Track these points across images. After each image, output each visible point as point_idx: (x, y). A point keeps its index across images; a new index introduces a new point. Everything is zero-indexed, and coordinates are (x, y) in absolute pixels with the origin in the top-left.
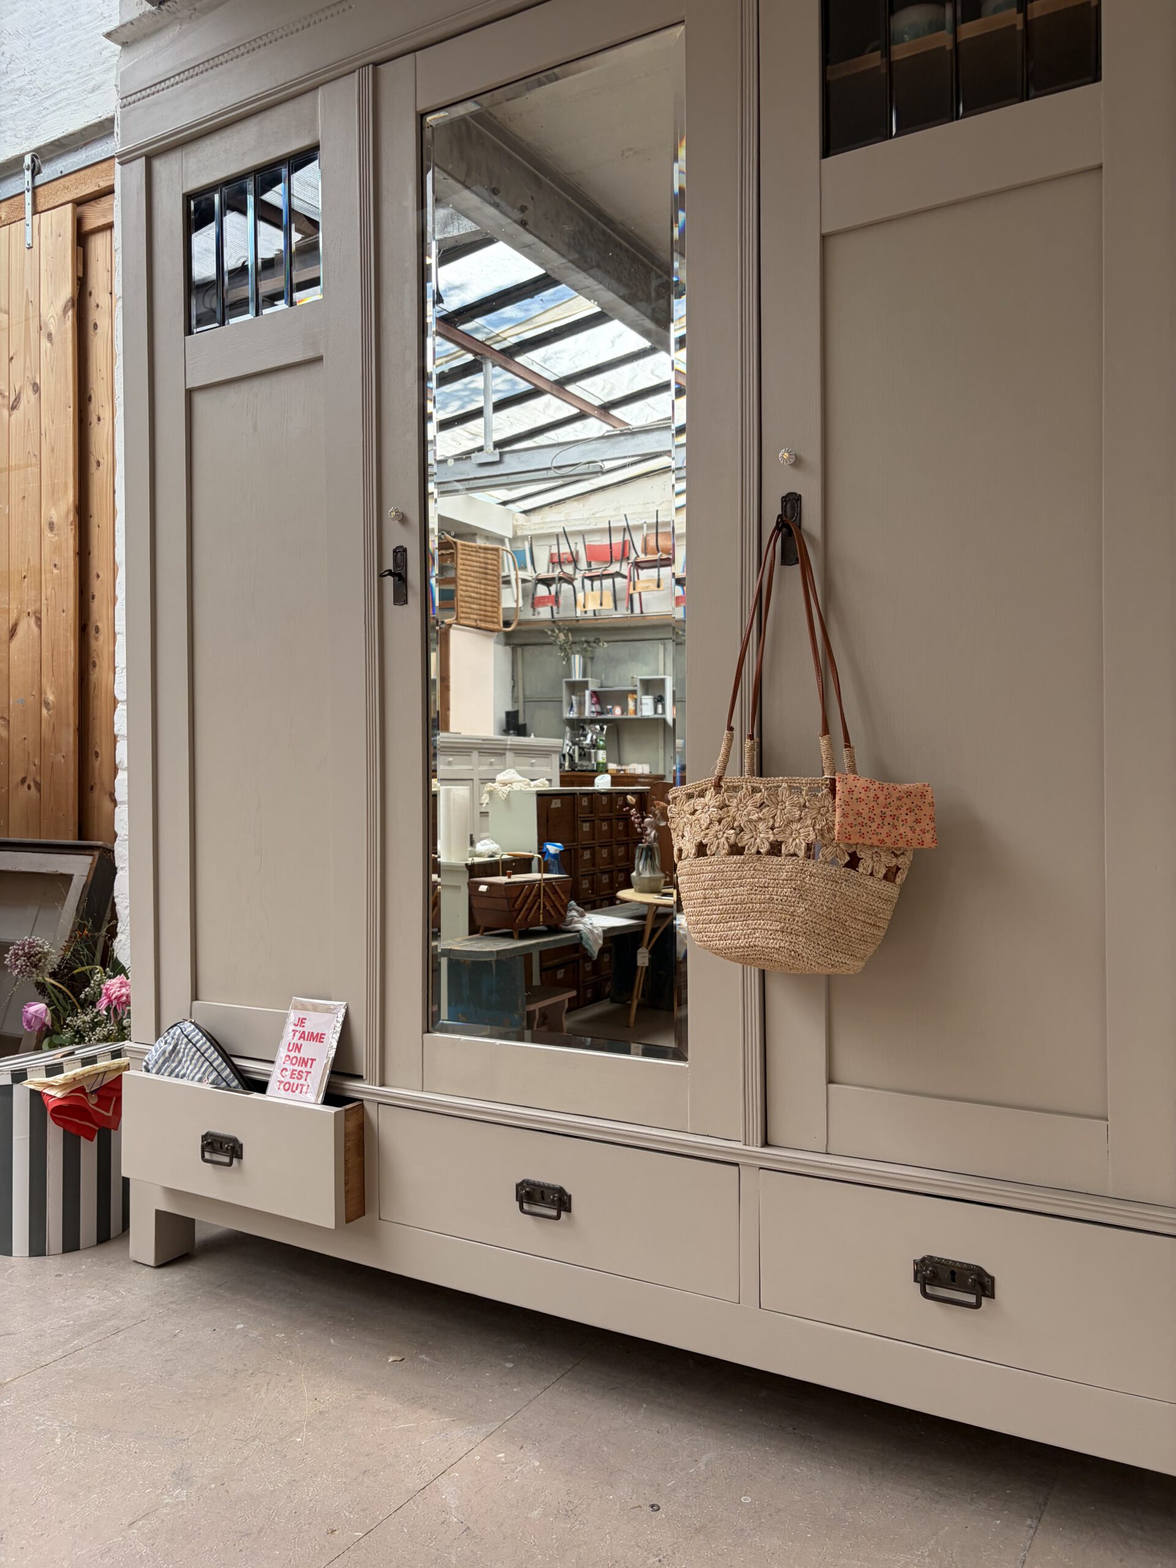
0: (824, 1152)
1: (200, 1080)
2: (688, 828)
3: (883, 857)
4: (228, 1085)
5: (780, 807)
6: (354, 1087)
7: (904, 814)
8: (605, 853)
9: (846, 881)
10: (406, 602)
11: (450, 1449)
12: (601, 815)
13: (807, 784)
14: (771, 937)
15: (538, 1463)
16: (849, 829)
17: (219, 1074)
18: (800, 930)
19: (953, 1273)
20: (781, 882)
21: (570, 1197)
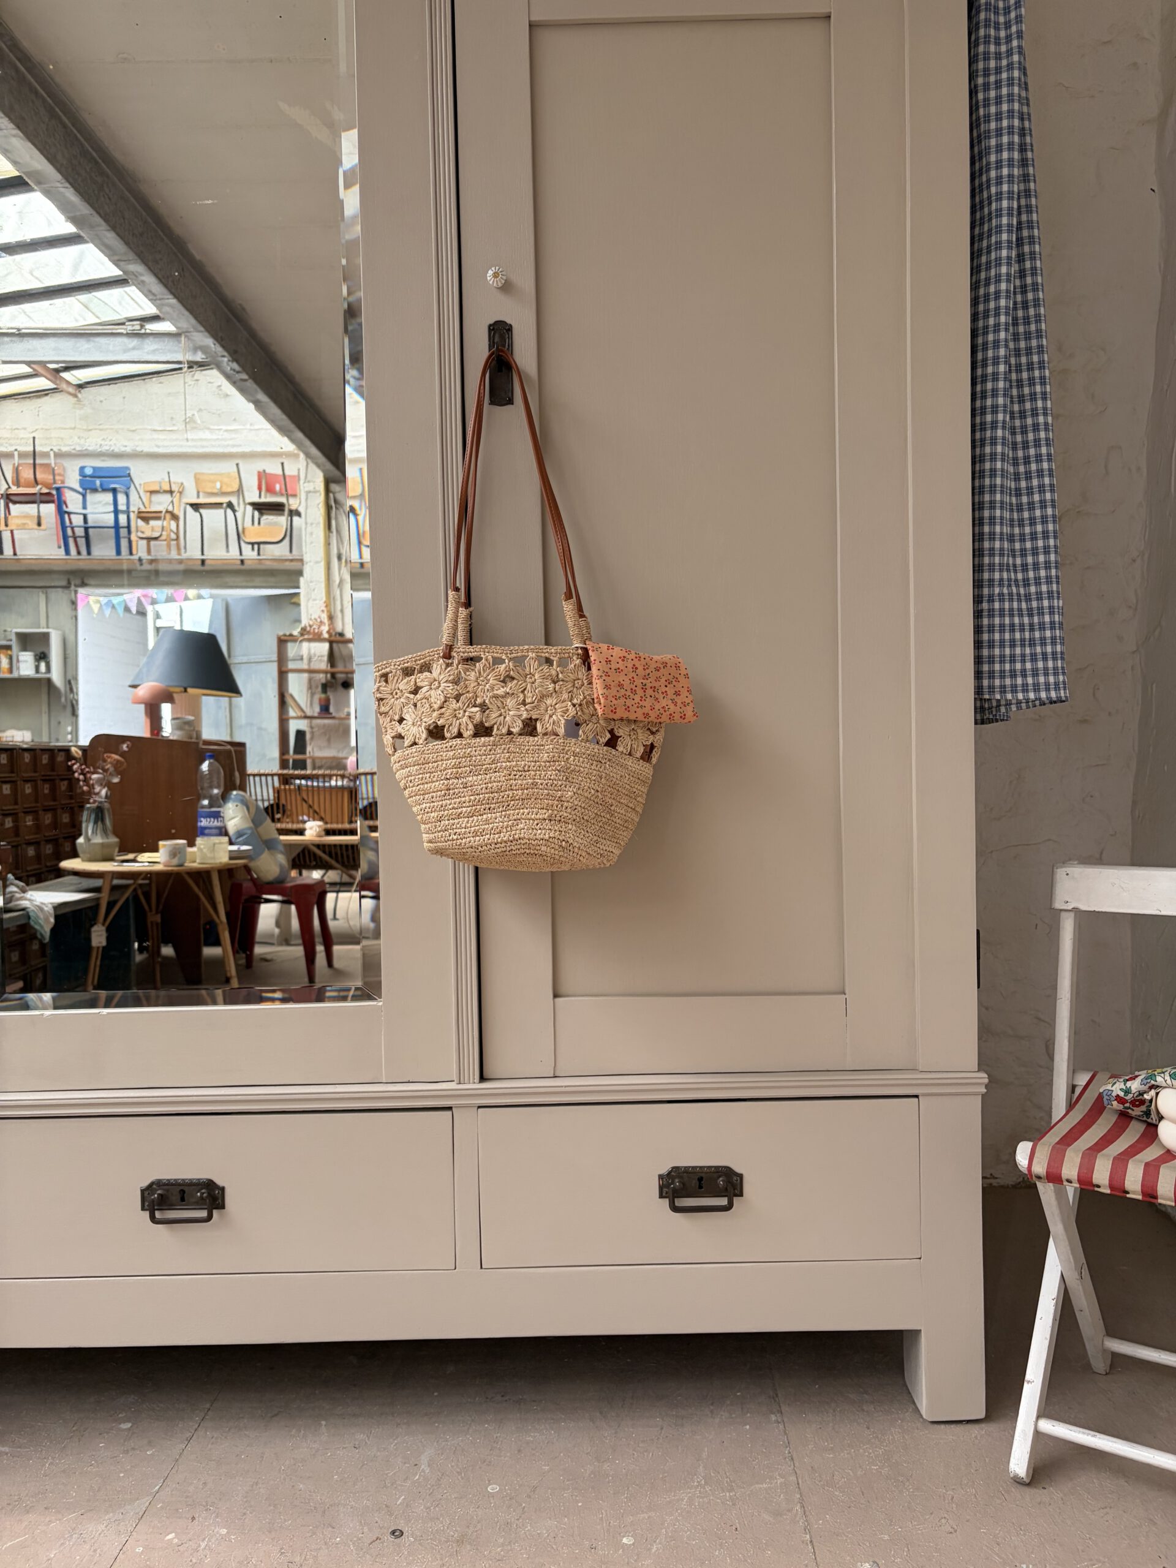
0: (552, 1075)
2: (410, 710)
5: (528, 680)
8: (29, 821)
9: (609, 760)
12: (25, 775)
15: (225, 1531)
19: (700, 1179)
21: (223, 1189)
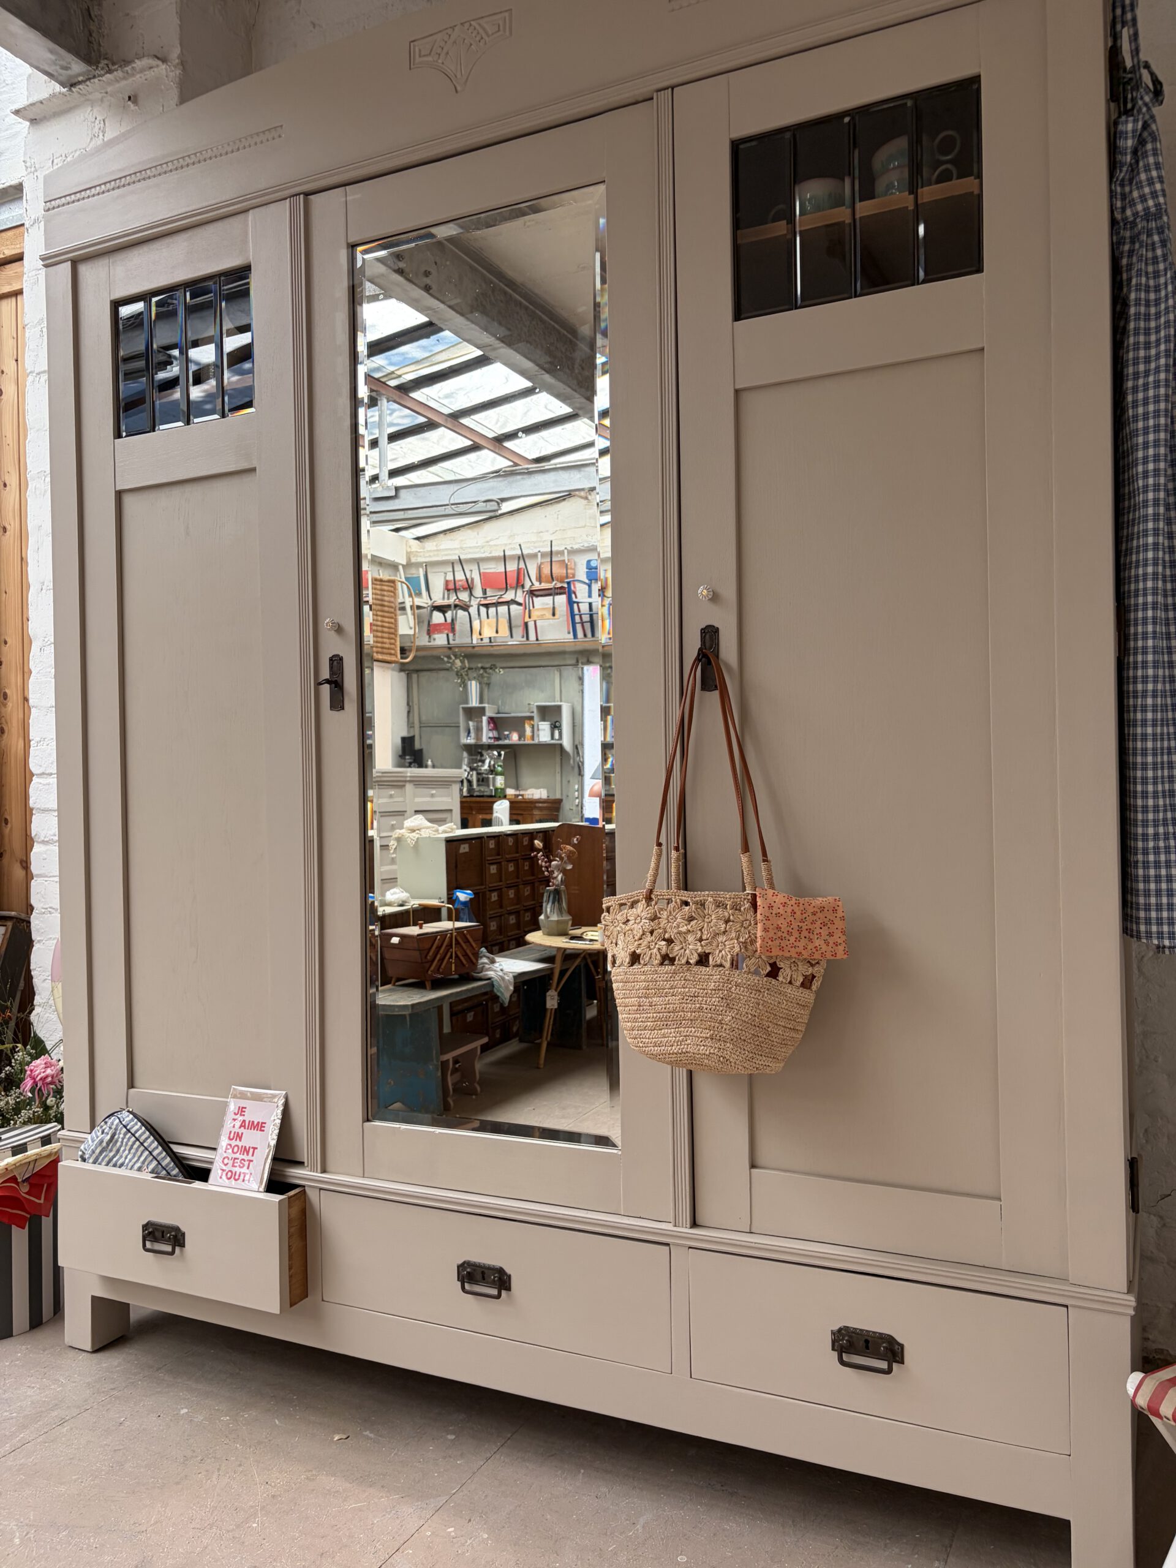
0: (748, 1231)
1: (139, 1169)
2: (621, 936)
3: (800, 966)
4: (169, 1174)
5: (706, 920)
6: (296, 1174)
7: (818, 928)
8: (511, 893)
9: (768, 989)
10: (343, 708)
11: (402, 1526)
12: (507, 856)
13: (730, 898)
14: (701, 1044)
15: (487, 1536)
16: (770, 943)
17: (159, 1163)
18: (728, 1037)
19: (867, 1341)
20: (710, 991)
21: (509, 1276)
